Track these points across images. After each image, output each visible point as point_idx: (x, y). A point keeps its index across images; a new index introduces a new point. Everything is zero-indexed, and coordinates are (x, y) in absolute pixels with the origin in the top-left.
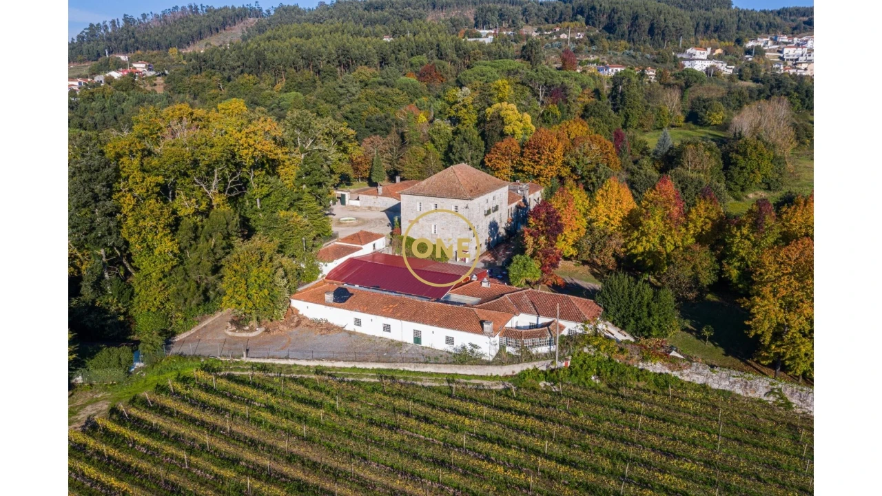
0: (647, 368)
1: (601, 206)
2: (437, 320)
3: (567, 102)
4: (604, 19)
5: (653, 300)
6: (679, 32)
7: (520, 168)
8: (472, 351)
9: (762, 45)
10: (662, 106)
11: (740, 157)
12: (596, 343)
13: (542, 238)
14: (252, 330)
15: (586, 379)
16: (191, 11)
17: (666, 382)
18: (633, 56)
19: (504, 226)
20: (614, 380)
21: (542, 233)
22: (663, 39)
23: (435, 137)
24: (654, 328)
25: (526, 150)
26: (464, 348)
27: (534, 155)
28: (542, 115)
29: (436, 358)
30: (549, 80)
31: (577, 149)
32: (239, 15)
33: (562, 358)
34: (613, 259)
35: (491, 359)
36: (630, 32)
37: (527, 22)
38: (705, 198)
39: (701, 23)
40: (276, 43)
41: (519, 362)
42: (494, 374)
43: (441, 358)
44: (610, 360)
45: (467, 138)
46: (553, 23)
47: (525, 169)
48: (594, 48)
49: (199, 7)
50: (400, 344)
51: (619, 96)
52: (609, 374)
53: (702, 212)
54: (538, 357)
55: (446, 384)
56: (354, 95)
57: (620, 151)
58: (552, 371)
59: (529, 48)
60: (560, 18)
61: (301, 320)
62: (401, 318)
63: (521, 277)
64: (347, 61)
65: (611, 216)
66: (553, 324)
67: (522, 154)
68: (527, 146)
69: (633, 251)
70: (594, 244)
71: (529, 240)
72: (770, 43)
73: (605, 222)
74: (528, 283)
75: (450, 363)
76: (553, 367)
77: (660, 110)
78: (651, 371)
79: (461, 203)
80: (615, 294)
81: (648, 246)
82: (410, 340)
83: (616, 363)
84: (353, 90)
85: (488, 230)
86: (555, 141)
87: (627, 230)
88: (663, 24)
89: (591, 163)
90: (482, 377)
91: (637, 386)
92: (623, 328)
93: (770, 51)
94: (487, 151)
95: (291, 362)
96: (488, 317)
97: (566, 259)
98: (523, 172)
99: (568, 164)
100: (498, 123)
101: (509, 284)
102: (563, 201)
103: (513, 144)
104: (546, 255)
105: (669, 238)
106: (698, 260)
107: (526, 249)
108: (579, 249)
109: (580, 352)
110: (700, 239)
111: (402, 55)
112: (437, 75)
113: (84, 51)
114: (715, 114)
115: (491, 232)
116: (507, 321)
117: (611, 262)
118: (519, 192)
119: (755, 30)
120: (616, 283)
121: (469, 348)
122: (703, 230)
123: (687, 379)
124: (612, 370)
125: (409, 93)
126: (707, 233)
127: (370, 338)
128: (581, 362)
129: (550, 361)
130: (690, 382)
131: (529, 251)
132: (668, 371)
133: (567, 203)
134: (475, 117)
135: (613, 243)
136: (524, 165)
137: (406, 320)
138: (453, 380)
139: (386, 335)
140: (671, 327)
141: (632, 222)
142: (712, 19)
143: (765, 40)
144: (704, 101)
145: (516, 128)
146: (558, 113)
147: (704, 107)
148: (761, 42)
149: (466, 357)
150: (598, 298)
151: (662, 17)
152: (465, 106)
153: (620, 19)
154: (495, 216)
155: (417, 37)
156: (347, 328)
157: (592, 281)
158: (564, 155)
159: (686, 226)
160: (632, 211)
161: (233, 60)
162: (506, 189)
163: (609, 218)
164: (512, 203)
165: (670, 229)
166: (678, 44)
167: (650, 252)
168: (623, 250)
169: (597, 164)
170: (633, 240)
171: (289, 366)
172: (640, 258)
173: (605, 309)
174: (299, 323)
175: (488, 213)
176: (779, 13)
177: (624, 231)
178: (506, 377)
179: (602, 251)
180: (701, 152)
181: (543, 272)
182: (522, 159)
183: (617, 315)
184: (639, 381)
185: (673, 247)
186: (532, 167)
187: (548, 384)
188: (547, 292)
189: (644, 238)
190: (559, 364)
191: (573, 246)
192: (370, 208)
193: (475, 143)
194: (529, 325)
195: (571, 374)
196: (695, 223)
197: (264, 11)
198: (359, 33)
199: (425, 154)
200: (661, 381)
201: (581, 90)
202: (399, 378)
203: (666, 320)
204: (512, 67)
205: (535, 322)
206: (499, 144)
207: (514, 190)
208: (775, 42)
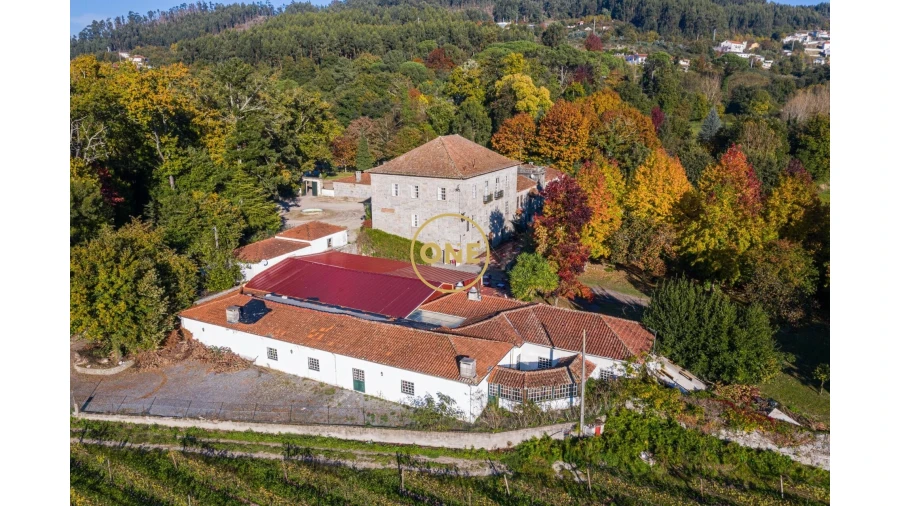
0: (734, 439)
1: (643, 188)
2: (389, 354)
3: (592, 81)
4: (631, 12)
5: (736, 322)
6: (713, 24)
7: (535, 150)
8: (442, 407)
9: (800, 40)
10: (700, 94)
11: (811, 138)
12: (647, 395)
13: (560, 229)
14: (112, 364)
15: (632, 458)
16: (200, 8)
17: (770, 465)
18: (664, 47)
19: (511, 218)
20: (679, 462)
21: (561, 220)
22: (695, 32)
23: (433, 117)
24: (740, 370)
25: (543, 127)
26: (429, 400)
27: (552, 132)
28: (564, 95)
29: (384, 418)
30: (573, 60)
31: (607, 126)
32: (250, 12)
33: (591, 420)
34: (661, 262)
35: (473, 421)
36: (659, 25)
37: (549, 16)
38: (792, 175)
39: (735, 17)
40: (276, 31)
41: (518, 428)
42: (477, 448)
43: (390, 417)
44: (670, 424)
45: (470, 114)
46: (577, 17)
47: (541, 151)
48: (621, 38)
49: (208, 5)
50: (333, 391)
51: (651, 82)
52: (670, 450)
53: (788, 195)
54: (551, 418)
55: (393, 465)
56: (351, 80)
57: (660, 132)
58: (575, 441)
59: (551, 34)
60: (585, 12)
61: (193, 348)
62: (334, 349)
63: (527, 285)
64: (350, 48)
65: (657, 202)
66: (576, 361)
67: (537, 133)
68: (544, 122)
69: (690, 250)
70: (633, 241)
71: (542, 232)
72: (809, 38)
73: (649, 211)
74: (539, 294)
75: (405, 427)
76: (575, 434)
77: (698, 98)
78: (742, 444)
79: (450, 184)
80: (674, 312)
81: (713, 243)
82: (349, 385)
83: (682, 429)
84: (351, 75)
85: (489, 223)
86: (579, 115)
87: (680, 221)
88: (695, 16)
89: (625, 144)
90: (456, 452)
91: (720, 472)
92: (688, 366)
93: (809, 46)
94: (494, 130)
95: (150, 421)
96: (471, 349)
97: (594, 261)
98: (539, 155)
99: (596, 145)
100: (509, 97)
101: (511, 296)
102: (590, 181)
103: (526, 121)
104: (565, 254)
105: (744, 230)
106: (788, 263)
107: (538, 245)
108: (612, 248)
109: (620, 409)
110: (785, 232)
111: (410, 41)
112: (447, 61)
113: (86, 48)
114: (759, 103)
115: (493, 225)
116: (503, 356)
117: (657, 266)
118: (532, 176)
119: (792, 24)
120: (676, 295)
121: (437, 400)
122: (790, 220)
123: (806, 461)
124: (675, 442)
125: (413, 79)
126: (797, 223)
127: (288, 380)
128: (623, 427)
129: (571, 424)
130: (812, 468)
131: (542, 248)
132: (770, 446)
133: (595, 183)
134: (482, 93)
135: (661, 239)
136: (540, 147)
137: (341, 353)
138: (408, 458)
139: (313, 375)
140: (766, 366)
141: (688, 210)
142: (747, 13)
143: (803, 35)
144: (746, 90)
145: (531, 104)
146: (583, 91)
147: (747, 96)
148: (799, 37)
149: (432, 417)
150: (647, 319)
151: (694, 9)
152: (470, 80)
153: (648, 11)
154: (497, 205)
155: (427, 23)
156: (259, 363)
157: (632, 292)
158: (590, 133)
159: (765, 216)
160: (686, 194)
161: (227, 48)
162: (514, 170)
163: (653, 204)
164: (522, 189)
165: (745, 218)
166: (712, 38)
167: (715, 251)
168: (675, 248)
169: (634, 145)
170: (690, 234)
171: (146, 428)
172: (701, 260)
173: (660, 338)
174: (188, 353)
175: (489, 199)
176: (817, 8)
177: (674, 223)
178: (497, 451)
179: (644, 249)
180: (763, 129)
181: (561, 278)
182: (537, 139)
183: (677, 347)
184: (722, 462)
185: (748, 244)
186: (551, 149)
187: (567, 466)
188: (567, 309)
189: (707, 231)
190: (587, 430)
191: (604, 243)
192: (346, 199)
193: (480, 121)
194: (537, 360)
195: (607, 447)
196: (778, 210)
197: (276, 9)
198: (366, 21)
199: (420, 136)
200: (760, 463)
201: (609, 71)
202: (319, 452)
203: (758, 355)
204: (530, 49)
205: (548, 357)
206: (508, 120)
207: (526, 174)
208: (814, 37)
